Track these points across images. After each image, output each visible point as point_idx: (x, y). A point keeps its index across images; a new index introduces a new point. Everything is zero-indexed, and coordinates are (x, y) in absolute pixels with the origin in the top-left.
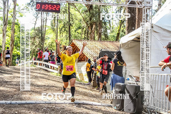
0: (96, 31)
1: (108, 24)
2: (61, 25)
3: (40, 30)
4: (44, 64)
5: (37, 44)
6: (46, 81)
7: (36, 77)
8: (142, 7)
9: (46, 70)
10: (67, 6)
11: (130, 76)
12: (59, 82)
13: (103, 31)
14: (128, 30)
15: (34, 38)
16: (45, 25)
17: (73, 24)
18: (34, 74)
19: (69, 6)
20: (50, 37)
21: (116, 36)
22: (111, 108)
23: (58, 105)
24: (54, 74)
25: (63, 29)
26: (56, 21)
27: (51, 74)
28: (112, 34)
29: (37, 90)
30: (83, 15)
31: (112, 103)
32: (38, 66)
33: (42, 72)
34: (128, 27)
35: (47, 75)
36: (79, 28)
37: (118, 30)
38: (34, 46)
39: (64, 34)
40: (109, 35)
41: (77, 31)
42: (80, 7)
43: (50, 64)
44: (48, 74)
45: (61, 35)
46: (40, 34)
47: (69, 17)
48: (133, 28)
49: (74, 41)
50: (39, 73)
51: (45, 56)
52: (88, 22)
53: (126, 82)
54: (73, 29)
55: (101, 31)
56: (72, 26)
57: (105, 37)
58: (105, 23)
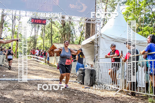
0: (67, 39)
1: (74, 35)
2: (46, 35)
3: (34, 38)
4: (36, 58)
5: (32, 46)
6: (37, 67)
7: (31, 65)
8: (95, 23)
9: (37, 61)
10: (50, 24)
11: (88, 64)
12: (44, 68)
13: (71, 39)
14: (86, 38)
15: (30, 42)
16: (37, 35)
17: (53, 34)
18: (30, 63)
19: (51, 24)
20: (40, 42)
21: (78, 42)
22: (76, 83)
23: (44, 81)
24: (42, 63)
25: (48, 37)
26: (44, 32)
27: (40, 63)
28: (76, 41)
29: (31, 72)
30: (59, 29)
31: (77, 80)
32: (32, 59)
33: (35, 62)
34: (86, 36)
35: (37, 64)
36: (57, 37)
37: (80, 38)
38: (30, 47)
39: (48, 40)
40: (74, 41)
41: (56, 39)
42: (58, 25)
43: (39, 57)
44: (39, 63)
45: (46, 41)
46: (34, 40)
47: (51, 30)
48: (89, 37)
49: (54, 44)
50: (33, 63)
51: (36, 52)
52: (62, 33)
53: (85, 68)
54: (53, 38)
55: (70, 39)
56: (53, 36)
57: (72, 42)
58: (72, 34)
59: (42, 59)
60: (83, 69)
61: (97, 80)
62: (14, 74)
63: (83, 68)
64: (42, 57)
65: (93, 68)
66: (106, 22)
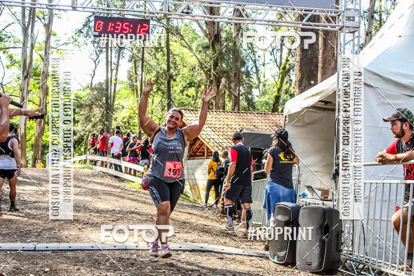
0: (227, 92)
1: (254, 76)
3: (103, 90)
4: (111, 164)
5: (98, 119)
6: (117, 201)
7: (94, 193)
9: (116, 177)
11: (309, 188)
12: (144, 203)
13: (242, 91)
14: (300, 86)
15: (90, 107)
16: (114, 77)
17: (176, 75)
19: (168, 37)
20: (126, 106)
21: (272, 102)
22: (265, 261)
23: (143, 254)
24: (133, 185)
25: (155, 86)
26: (140, 69)
27: (127, 186)
28: (264, 99)
29: (96, 220)
30: (199, 57)
32: (99, 168)
33: (108, 180)
34: (301, 81)
35: (118, 187)
36: (191, 85)
37: (276, 89)
38: (91, 124)
39: (157, 99)
40: (256, 99)
41: (185, 92)
42: (193, 39)
43: (124, 164)
44: (122, 184)
47: (168, 61)
48: (312, 82)
50: (101, 184)
52: (210, 70)
53: (300, 201)
54: (176, 88)
55: (239, 91)
56: (175, 80)
57: (248, 104)
58: (248, 75)
59: (135, 171)
60: (292, 208)
61: (346, 248)
62: (31, 228)
63: (290, 205)
64: (135, 161)
65: (329, 204)
66: (381, 25)
